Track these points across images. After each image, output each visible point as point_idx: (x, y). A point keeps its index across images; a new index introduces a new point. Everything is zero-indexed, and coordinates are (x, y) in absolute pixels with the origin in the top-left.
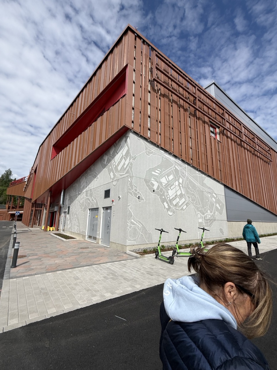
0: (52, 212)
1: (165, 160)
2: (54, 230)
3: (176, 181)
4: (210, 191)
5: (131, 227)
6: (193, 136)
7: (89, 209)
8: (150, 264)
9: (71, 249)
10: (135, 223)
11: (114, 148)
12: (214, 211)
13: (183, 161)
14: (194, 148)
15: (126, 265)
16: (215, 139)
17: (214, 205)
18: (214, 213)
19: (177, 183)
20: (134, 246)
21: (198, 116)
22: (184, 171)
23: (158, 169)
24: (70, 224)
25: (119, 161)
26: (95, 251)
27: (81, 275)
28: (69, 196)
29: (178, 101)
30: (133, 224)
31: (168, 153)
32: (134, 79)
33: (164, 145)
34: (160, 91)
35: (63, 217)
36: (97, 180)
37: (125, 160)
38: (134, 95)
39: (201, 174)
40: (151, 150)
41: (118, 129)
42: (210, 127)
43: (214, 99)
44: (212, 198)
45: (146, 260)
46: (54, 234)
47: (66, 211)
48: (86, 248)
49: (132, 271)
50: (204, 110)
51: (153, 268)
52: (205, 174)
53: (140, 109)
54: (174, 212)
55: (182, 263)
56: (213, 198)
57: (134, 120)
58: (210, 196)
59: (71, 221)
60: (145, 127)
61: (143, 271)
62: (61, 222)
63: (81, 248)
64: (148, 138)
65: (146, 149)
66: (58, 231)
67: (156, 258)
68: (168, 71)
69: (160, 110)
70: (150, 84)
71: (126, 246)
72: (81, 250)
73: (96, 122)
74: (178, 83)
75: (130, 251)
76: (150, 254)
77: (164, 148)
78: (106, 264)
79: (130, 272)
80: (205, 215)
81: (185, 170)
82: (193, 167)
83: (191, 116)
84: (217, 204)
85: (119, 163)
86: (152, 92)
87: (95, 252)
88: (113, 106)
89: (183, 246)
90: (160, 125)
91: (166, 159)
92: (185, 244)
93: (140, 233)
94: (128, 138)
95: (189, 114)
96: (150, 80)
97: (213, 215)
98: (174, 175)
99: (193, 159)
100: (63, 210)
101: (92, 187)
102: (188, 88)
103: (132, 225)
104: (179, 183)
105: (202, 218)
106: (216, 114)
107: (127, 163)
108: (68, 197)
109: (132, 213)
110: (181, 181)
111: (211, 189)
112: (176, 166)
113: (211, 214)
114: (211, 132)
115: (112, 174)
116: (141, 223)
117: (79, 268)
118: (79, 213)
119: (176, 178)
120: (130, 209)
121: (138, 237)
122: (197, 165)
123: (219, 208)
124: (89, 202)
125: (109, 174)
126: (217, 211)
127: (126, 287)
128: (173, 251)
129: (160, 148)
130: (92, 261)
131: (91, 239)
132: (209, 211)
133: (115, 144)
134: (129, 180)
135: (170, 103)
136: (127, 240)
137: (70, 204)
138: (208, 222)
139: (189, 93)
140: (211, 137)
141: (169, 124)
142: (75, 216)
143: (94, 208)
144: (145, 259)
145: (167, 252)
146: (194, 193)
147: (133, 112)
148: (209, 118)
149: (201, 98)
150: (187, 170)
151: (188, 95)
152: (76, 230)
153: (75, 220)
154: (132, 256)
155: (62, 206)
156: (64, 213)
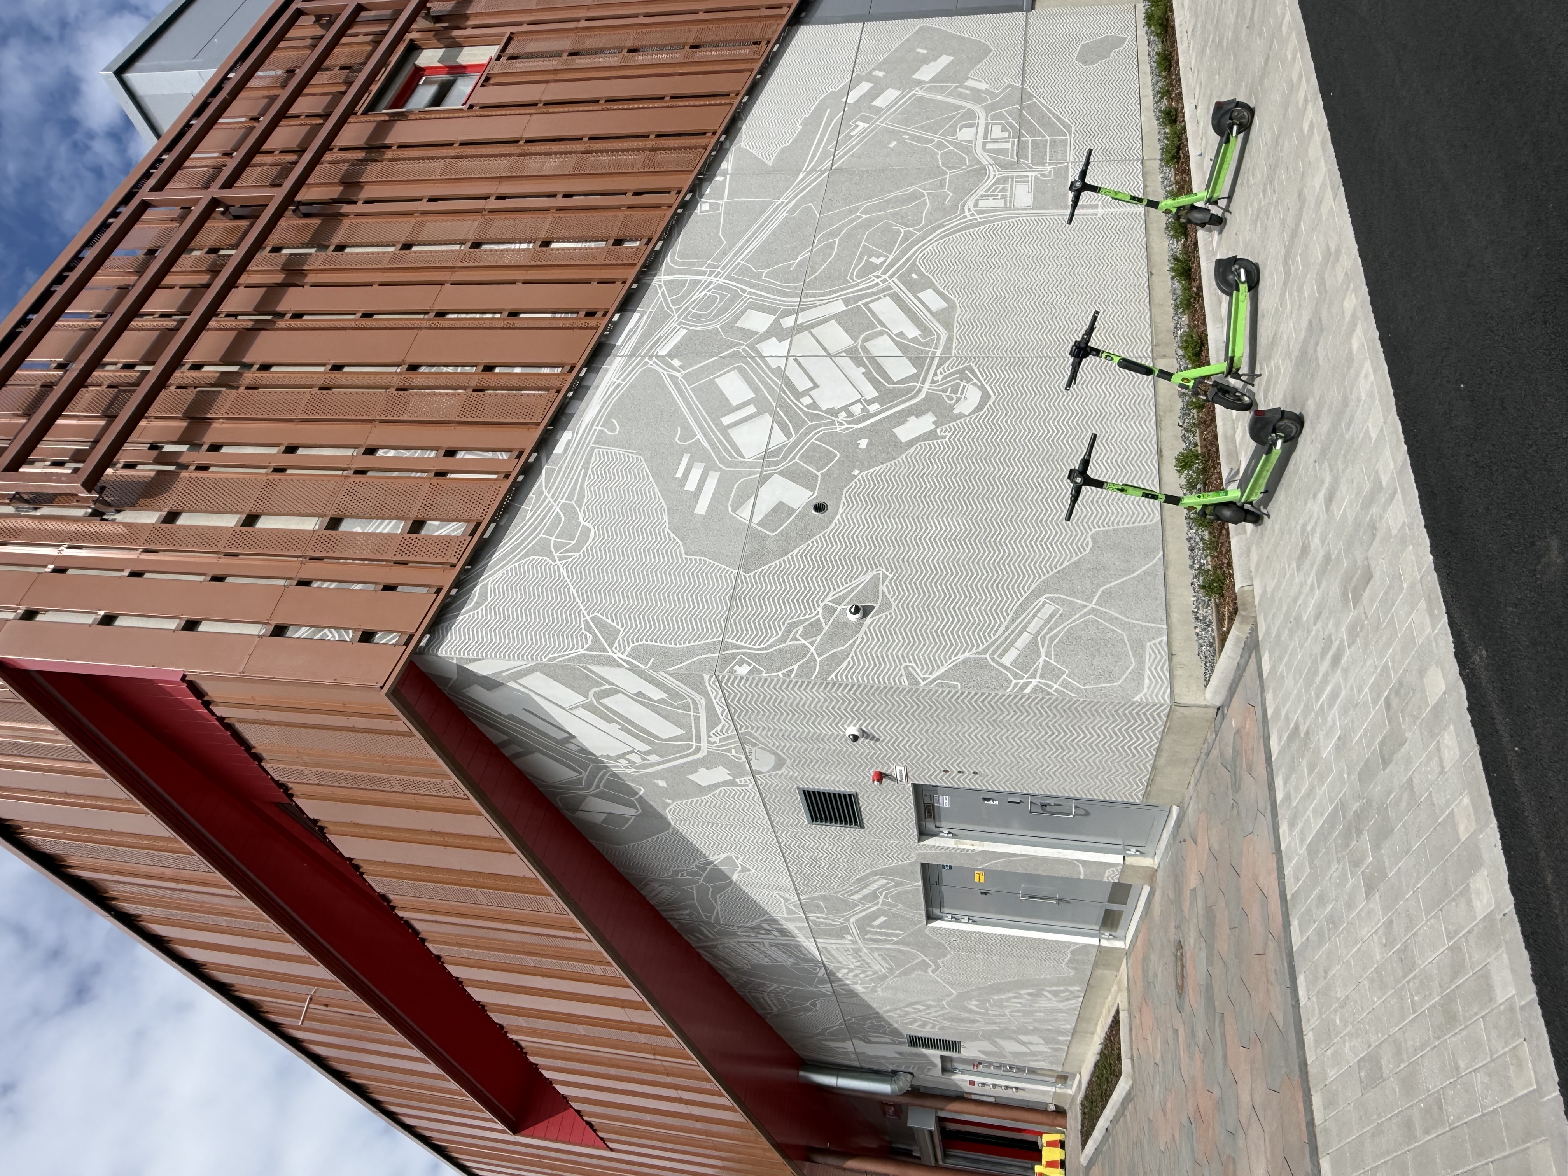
0: (945, 1147)
1: (621, 426)
2: (1056, 1137)
3: (763, 358)
4: (830, 120)
5: (1049, 672)
6: (469, 228)
7: (930, 918)
8: (1294, 565)
9: (1184, 1056)
10: (1025, 638)
11: (538, 755)
12: (960, 96)
13: (628, 304)
14: (544, 226)
15: (1297, 728)
16: (487, 79)
17: (920, 99)
18: (977, 96)
19: (773, 348)
20: (1175, 649)
21: (335, 192)
22: (698, 295)
23: (679, 475)
24: (1023, 1038)
25: (624, 729)
26: (1200, 903)
27: (1350, 1034)
28: (843, 1041)
29: (230, 323)
30: (1032, 651)
31: (575, 402)
32: (89, 619)
33: (522, 431)
34: (168, 448)
35: (978, 1079)
36: (745, 869)
37: (615, 691)
38: (191, 625)
39: (719, 178)
40: (551, 517)
41: (411, 735)
42: (411, 112)
43: (225, 78)
44: (878, 110)
45: (1269, 589)
46: (1084, 1144)
47: (938, 1062)
48: (1180, 960)
49: (1334, 695)
50: (294, 145)
51: (1322, 553)
52: (720, 151)
53: (282, 582)
54: (962, 372)
55: (1296, 353)
56: (879, 102)
57: (354, 630)
58: (862, 125)
59: (1006, 1034)
60: (399, 558)
61: (1338, 625)
62: (1010, 1094)
63: (1181, 989)
64: (472, 534)
65: (543, 549)
66: (1069, 1114)
67: (1256, 518)
68: (38, 388)
69: (291, 450)
70: (118, 512)
71: (1175, 704)
72: (1194, 998)
73: (365, 868)
74: (113, 321)
75: (1207, 682)
76: (1229, 551)
77: (536, 433)
78: (1290, 860)
79: (1344, 711)
80: (985, 159)
81: (689, 292)
82: (670, 233)
83: (336, 240)
84: (916, 76)
85: (630, 727)
86: (169, 503)
87: (1210, 913)
88: (258, 758)
89: (1185, 319)
90: (392, 453)
91: (609, 416)
92: (1177, 307)
93: (1093, 609)
94: (470, 667)
95: (323, 254)
96: (97, 514)
97: (988, 109)
98: (721, 366)
99: (615, 234)
100: (933, 1077)
101: (786, 900)
102: (151, 252)
103: (1041, 660)
104: (776, 332)
105: (1005, 180)
106: (327, 63)
107: (633, 683)
108: (848, 1046)
109: (961, 657)
110: (758, 321)
111: (817, 114)
112: (663, 353)
113: (982, 122)
114: (438, 100)
115: (703, 777)
116: (1028, 601)
117: (1309, 1038)
118: (952, 985)
119: (736, 356)
120: (936, 674)
121: (1123, 625)
122: (658, 206)
123: (945, 60)
124: (882, 919)
125: (703, 790)
126: (967, 79)
127: (1434, 763)
128: (1214, 402)
129: (538, 459)
130: (1266, 944)
131: (1120, 913)
132: (965, 134)
133: (507, 752)
134: (743, 670)
135: (249, 377)
136: (1137, 698)
137: (896, 1033)
138: (1035, 144)
139: (183, 247)
140: (471, 107)
141: (387, 388)
142: (973, 1005)
143: (921, 889)
144: (1264, 592)
145: (1226, 438)
146: (840, 229)
147: (303, 632)
148: (350, 111)
149: (218, 169)
150: (689, 277)
151: (196, 253)
152: (1061, 1006)
153: (1000, 1004)
154: (1240, 670)
155: (904, 1083)
156: (953, 1071)
